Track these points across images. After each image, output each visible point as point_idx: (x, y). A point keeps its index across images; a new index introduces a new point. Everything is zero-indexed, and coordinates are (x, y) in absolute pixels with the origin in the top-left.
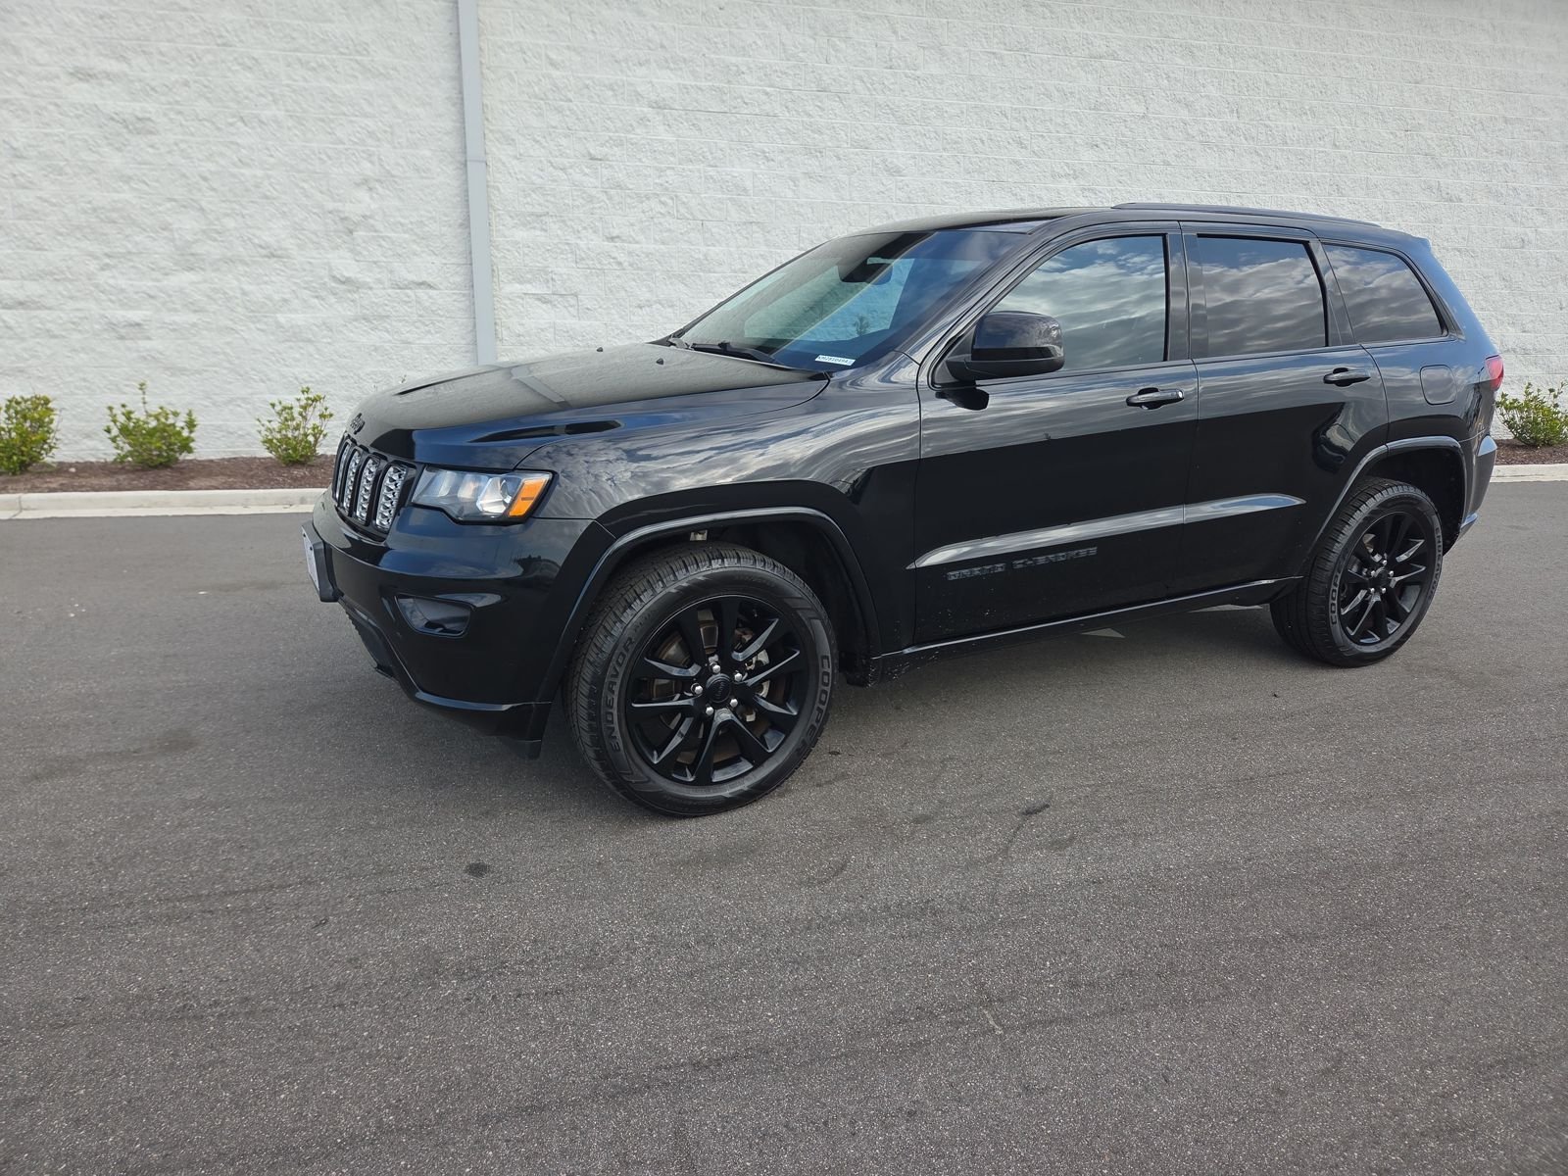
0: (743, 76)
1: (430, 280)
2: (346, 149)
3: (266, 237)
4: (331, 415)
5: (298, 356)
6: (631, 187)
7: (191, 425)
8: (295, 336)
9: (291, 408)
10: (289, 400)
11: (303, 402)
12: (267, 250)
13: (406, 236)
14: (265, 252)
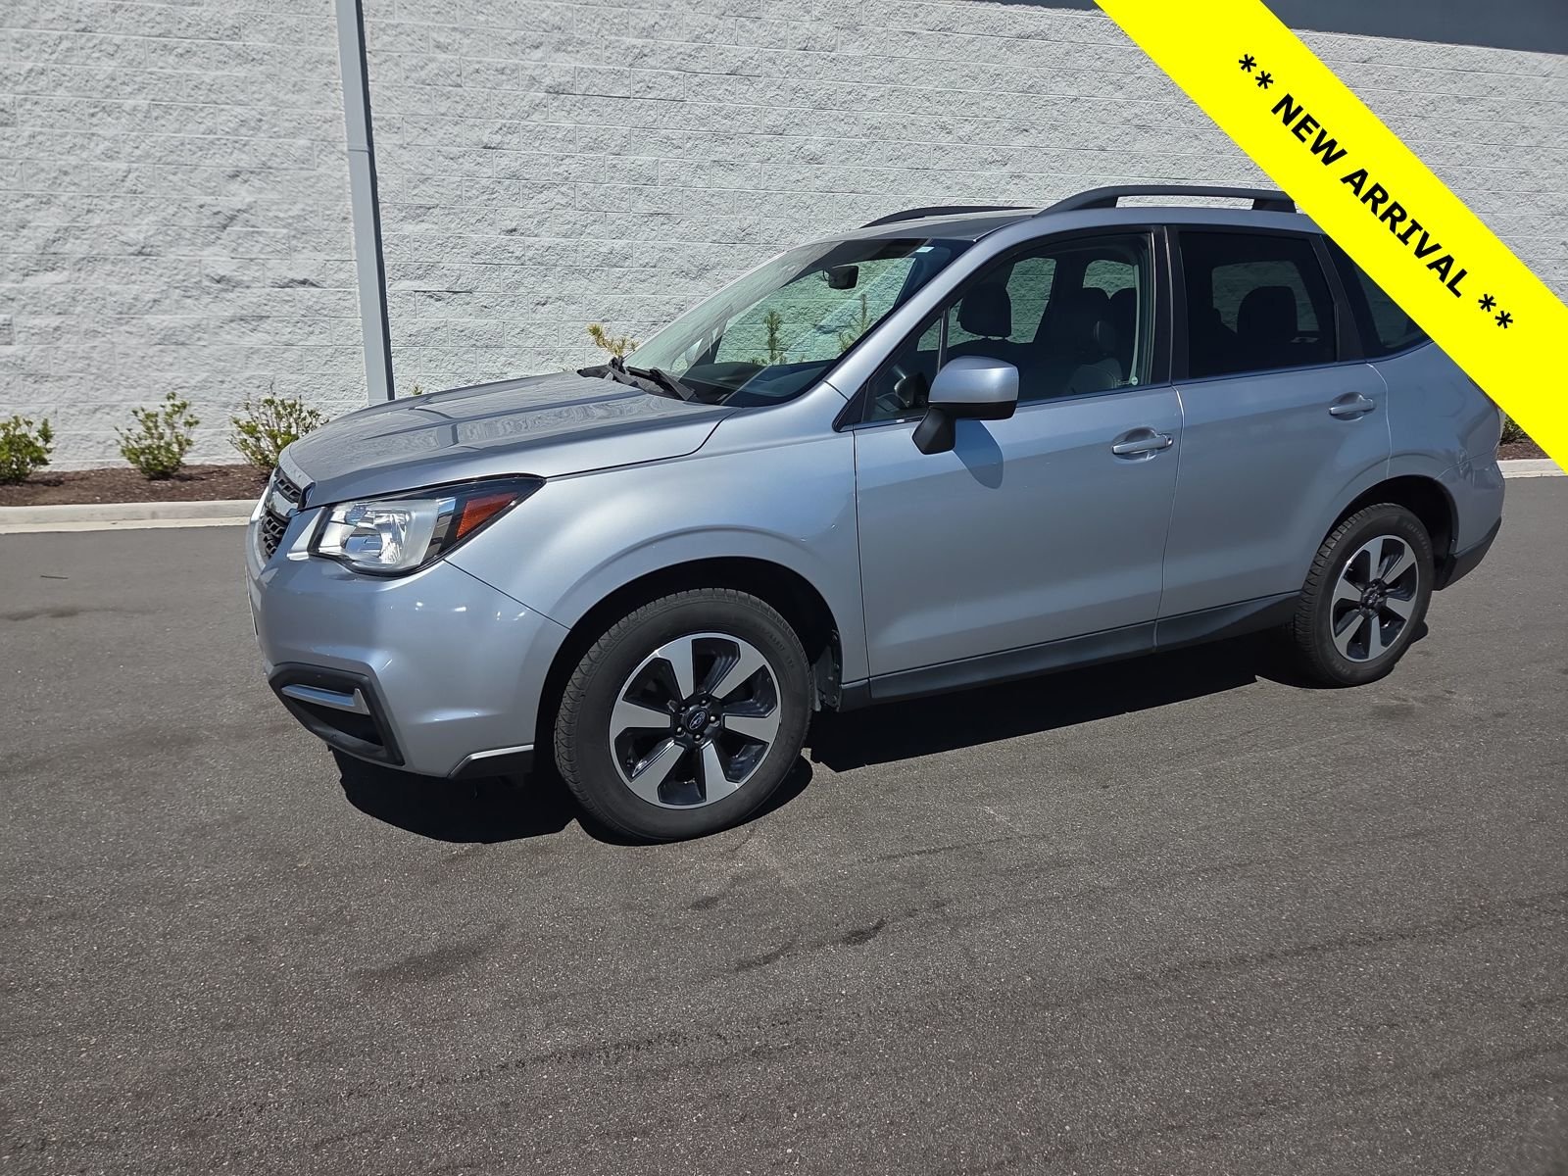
0: (645, 58)
1: (312, 278)
2: (218, 139)
3: (132, 234)
4: (197, 423)
5: (171, 360)
6: (528, 177)
7: (46, 436)
8: (169, 339)
9: (157, 415)
10: (152, 406)
11: (169, 409)
12: (135, 248)
13: (285, 231)
14: (131, 250)
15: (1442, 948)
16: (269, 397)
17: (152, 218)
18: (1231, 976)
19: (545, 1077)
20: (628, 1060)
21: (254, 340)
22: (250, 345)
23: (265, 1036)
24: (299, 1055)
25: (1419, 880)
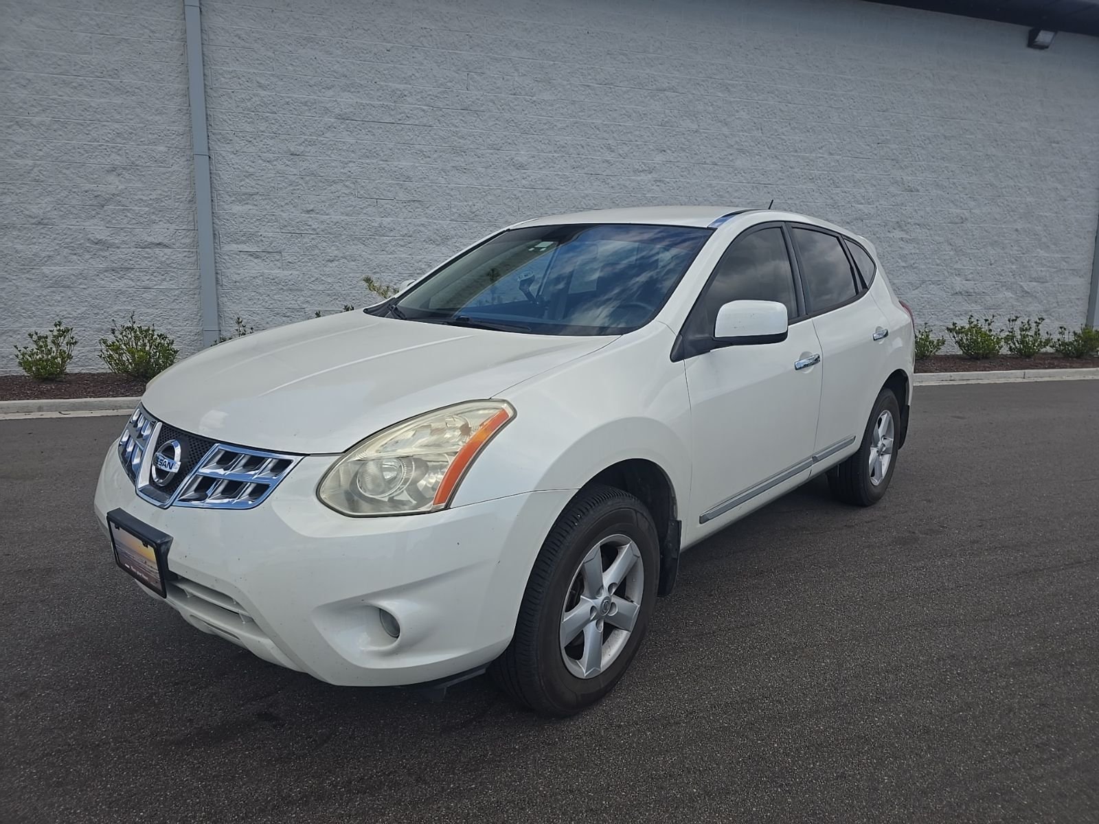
0: (405, 98)
1: (166, 241)
2: (100, 146)
3: (34, 210)
4: (76, 342)
5: (59, 299)
6: (322, 175)
8: (58, 284)
9: (47, 337)
10: (43, 332)
11: (56, 333)
12: (36, 220)
13: (147, 209)
14: (34, 221)
15: (931, 703)
16: (130, 325)
17: (49, 199)
18: (788, 727)
19: (294, 815)
20: (356, 801)
21: (121, 284)
22: (119, 288)
23: (86, 790)
24: (110, 804)
25: (917, 656)
